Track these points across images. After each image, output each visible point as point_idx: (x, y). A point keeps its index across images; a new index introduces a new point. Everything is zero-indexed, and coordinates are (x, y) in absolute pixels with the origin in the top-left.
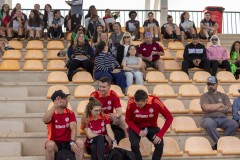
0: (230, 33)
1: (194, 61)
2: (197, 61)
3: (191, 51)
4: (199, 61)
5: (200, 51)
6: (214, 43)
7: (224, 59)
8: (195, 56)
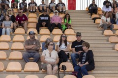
0: (81, 9)
1: (43, 23)
2: (44, 24)
3: (42, 18)
4: (45, 23)
5: (47, 18)
6: (56, 15)
7: (59, 22)
8: (44, 21)
